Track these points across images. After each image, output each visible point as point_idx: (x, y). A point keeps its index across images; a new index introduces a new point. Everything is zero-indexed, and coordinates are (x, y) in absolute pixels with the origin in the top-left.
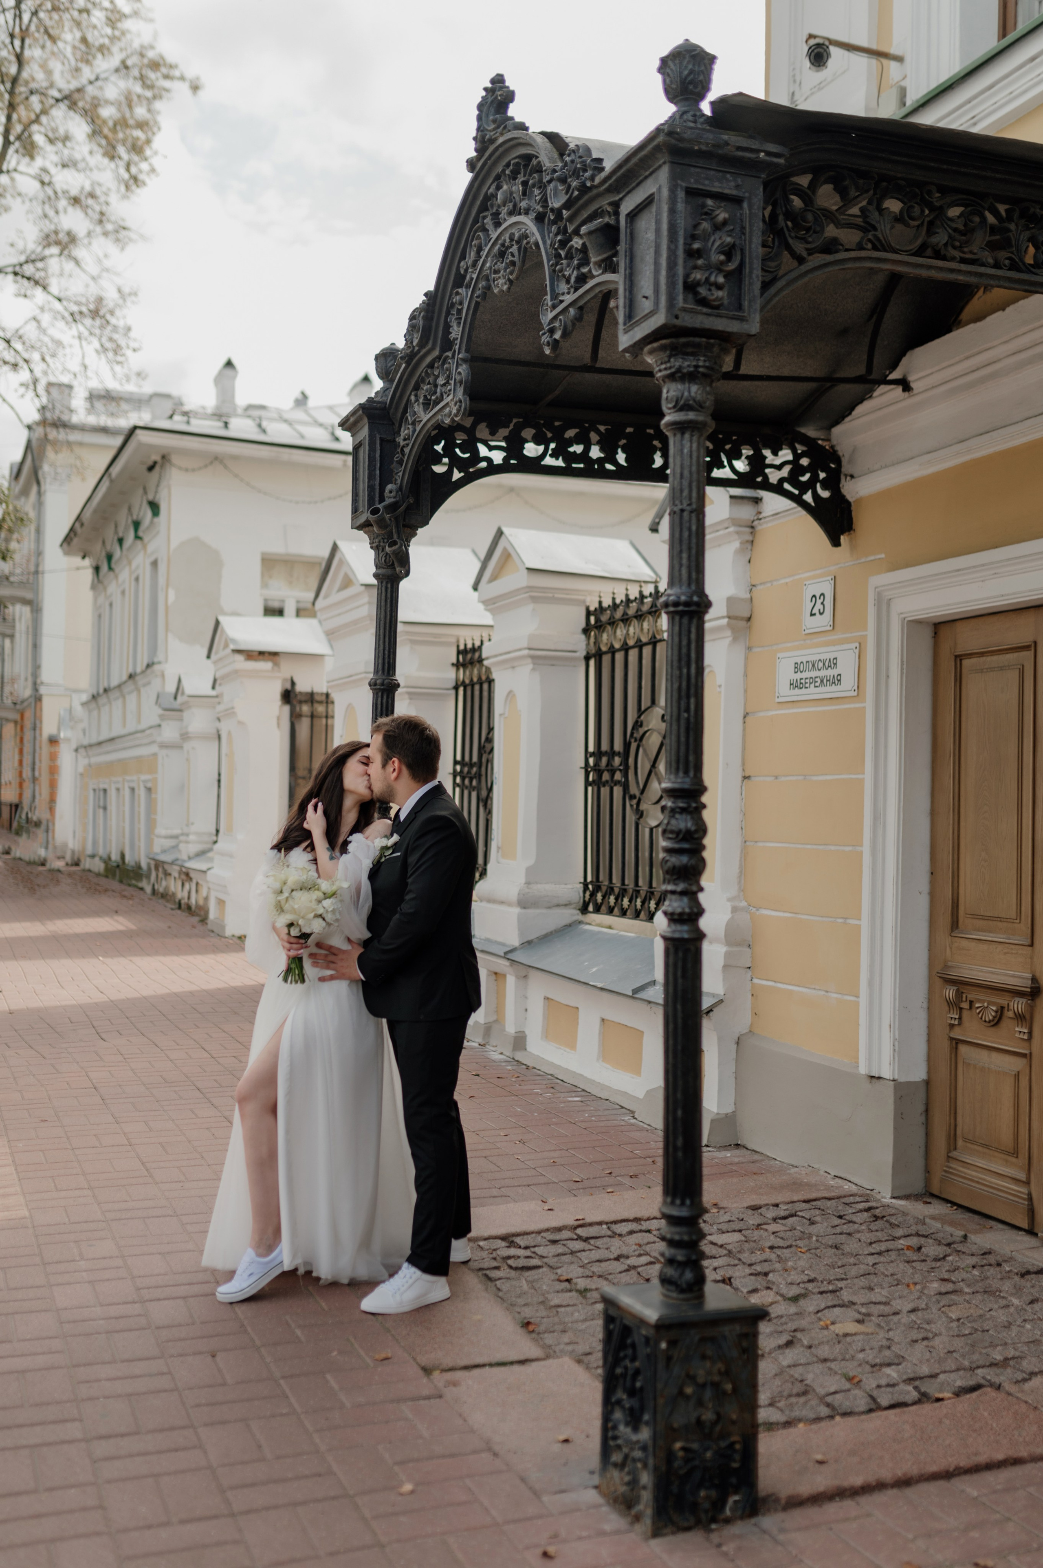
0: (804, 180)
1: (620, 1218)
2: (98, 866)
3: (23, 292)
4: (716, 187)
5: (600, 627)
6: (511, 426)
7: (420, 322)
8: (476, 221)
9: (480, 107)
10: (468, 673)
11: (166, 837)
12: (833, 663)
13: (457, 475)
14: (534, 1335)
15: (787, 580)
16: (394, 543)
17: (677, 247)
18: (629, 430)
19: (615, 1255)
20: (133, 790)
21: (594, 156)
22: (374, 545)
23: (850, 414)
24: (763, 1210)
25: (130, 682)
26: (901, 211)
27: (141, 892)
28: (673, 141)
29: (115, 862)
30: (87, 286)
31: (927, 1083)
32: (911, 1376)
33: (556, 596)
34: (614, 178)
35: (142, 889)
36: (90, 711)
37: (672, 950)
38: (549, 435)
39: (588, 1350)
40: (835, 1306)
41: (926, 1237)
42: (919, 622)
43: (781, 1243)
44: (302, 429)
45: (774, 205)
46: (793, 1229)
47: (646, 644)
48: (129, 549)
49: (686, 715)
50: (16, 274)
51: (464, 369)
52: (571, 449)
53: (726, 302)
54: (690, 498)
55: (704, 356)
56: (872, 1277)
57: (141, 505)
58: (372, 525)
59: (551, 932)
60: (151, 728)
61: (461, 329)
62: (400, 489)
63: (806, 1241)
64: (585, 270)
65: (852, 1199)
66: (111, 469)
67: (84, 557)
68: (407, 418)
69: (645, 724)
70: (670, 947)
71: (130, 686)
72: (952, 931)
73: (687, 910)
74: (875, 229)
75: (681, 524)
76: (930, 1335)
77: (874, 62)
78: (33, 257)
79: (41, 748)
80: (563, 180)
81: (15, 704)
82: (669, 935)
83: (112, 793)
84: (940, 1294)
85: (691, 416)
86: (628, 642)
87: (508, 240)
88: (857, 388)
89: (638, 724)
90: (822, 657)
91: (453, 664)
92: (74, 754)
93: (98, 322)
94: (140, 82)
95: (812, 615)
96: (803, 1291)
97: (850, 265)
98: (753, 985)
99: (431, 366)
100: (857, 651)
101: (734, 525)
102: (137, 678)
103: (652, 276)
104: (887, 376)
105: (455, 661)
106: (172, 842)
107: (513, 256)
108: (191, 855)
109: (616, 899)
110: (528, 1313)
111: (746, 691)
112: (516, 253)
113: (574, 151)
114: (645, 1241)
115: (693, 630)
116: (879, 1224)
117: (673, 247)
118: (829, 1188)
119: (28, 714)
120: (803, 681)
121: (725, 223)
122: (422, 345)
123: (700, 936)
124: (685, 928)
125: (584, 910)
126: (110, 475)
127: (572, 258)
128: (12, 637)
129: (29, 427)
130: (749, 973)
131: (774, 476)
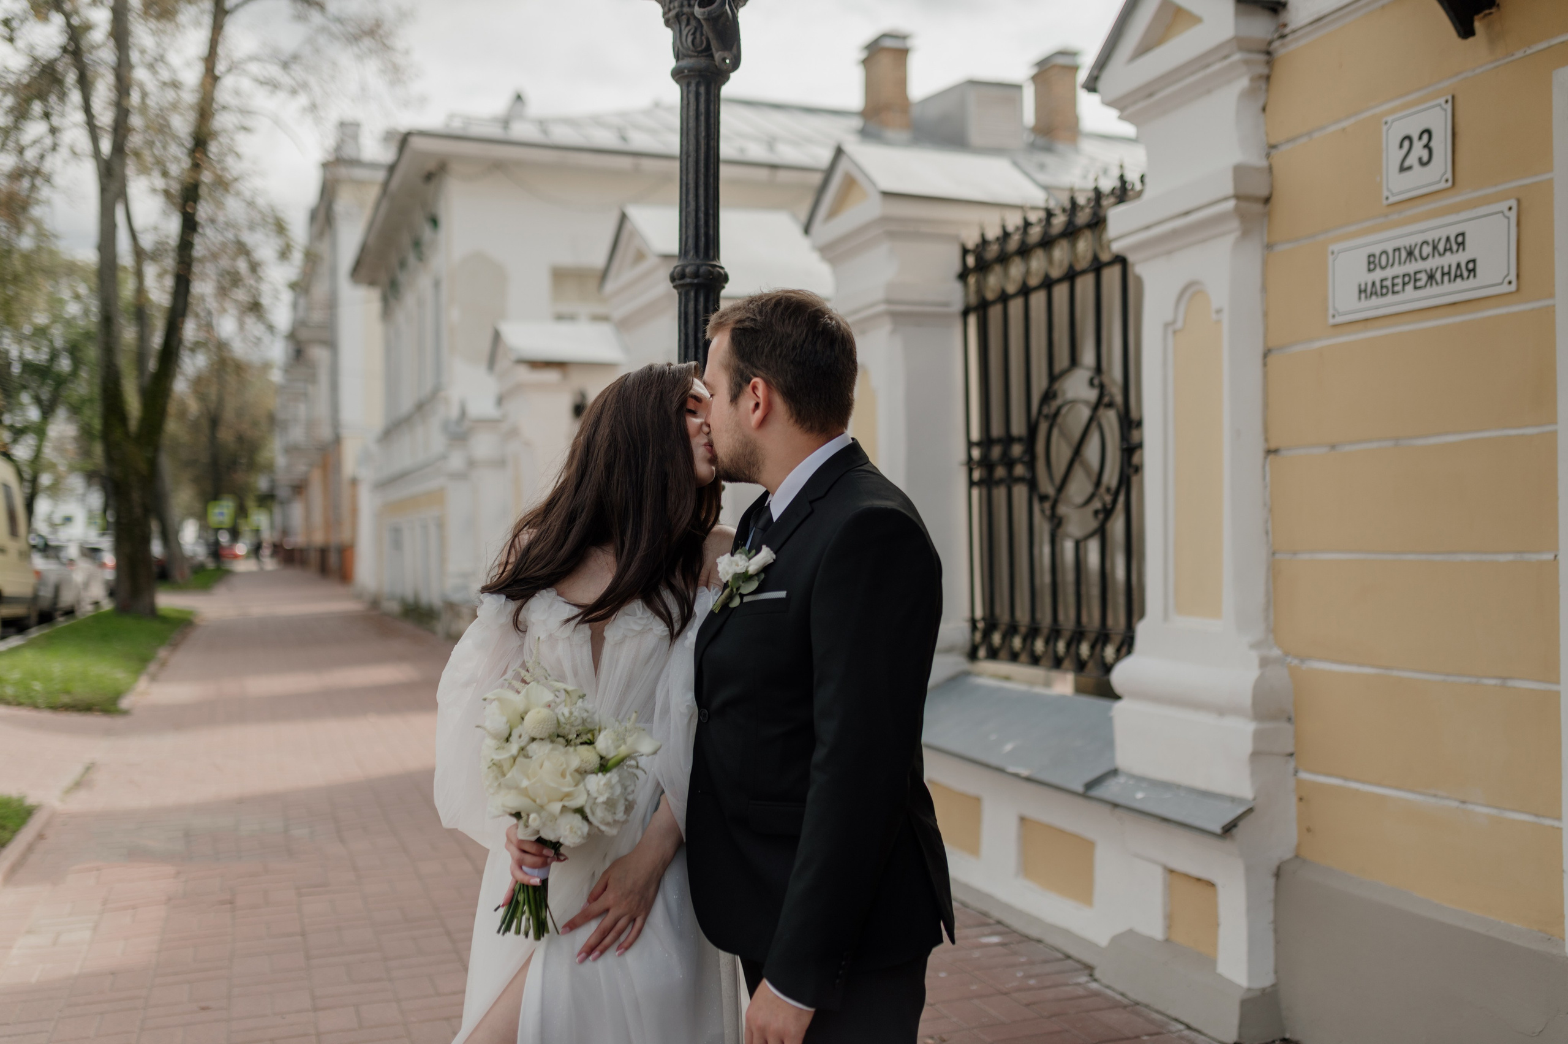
2: (394, 607)
5: (983, 267)
11: (456, 576)
12: (1457, 243)
15: (1344, 124)
20: (425, 525)
25: (418, 413)
27: (434, 635)
29: (411, 602)
33: (921, 229)
35: (434, 628)
36: (383, 448)
48: (412, 270)
57: (420, 221)
60: (438, 459)
67: (372, 287)
69: (1061, 394)
71: (418, 417)
79: (342, 491)
81: (320, 448)
83: (406, 532)
86: (1029, 282)
90: (1429, 237)
92: (371, 493)
95: (1403, 169)
98: (1300, 783)
100: (1514, 213)
101: (1241, 49)
102: (424, 408)
106: (463, 582)
109: (1025, 642)
111: (1265, 315)
119: (331, 458)
120: (1388, 283)
125: (973, 655)
128: (315, 381)
129: (323, 167)
130: (1292, 764)
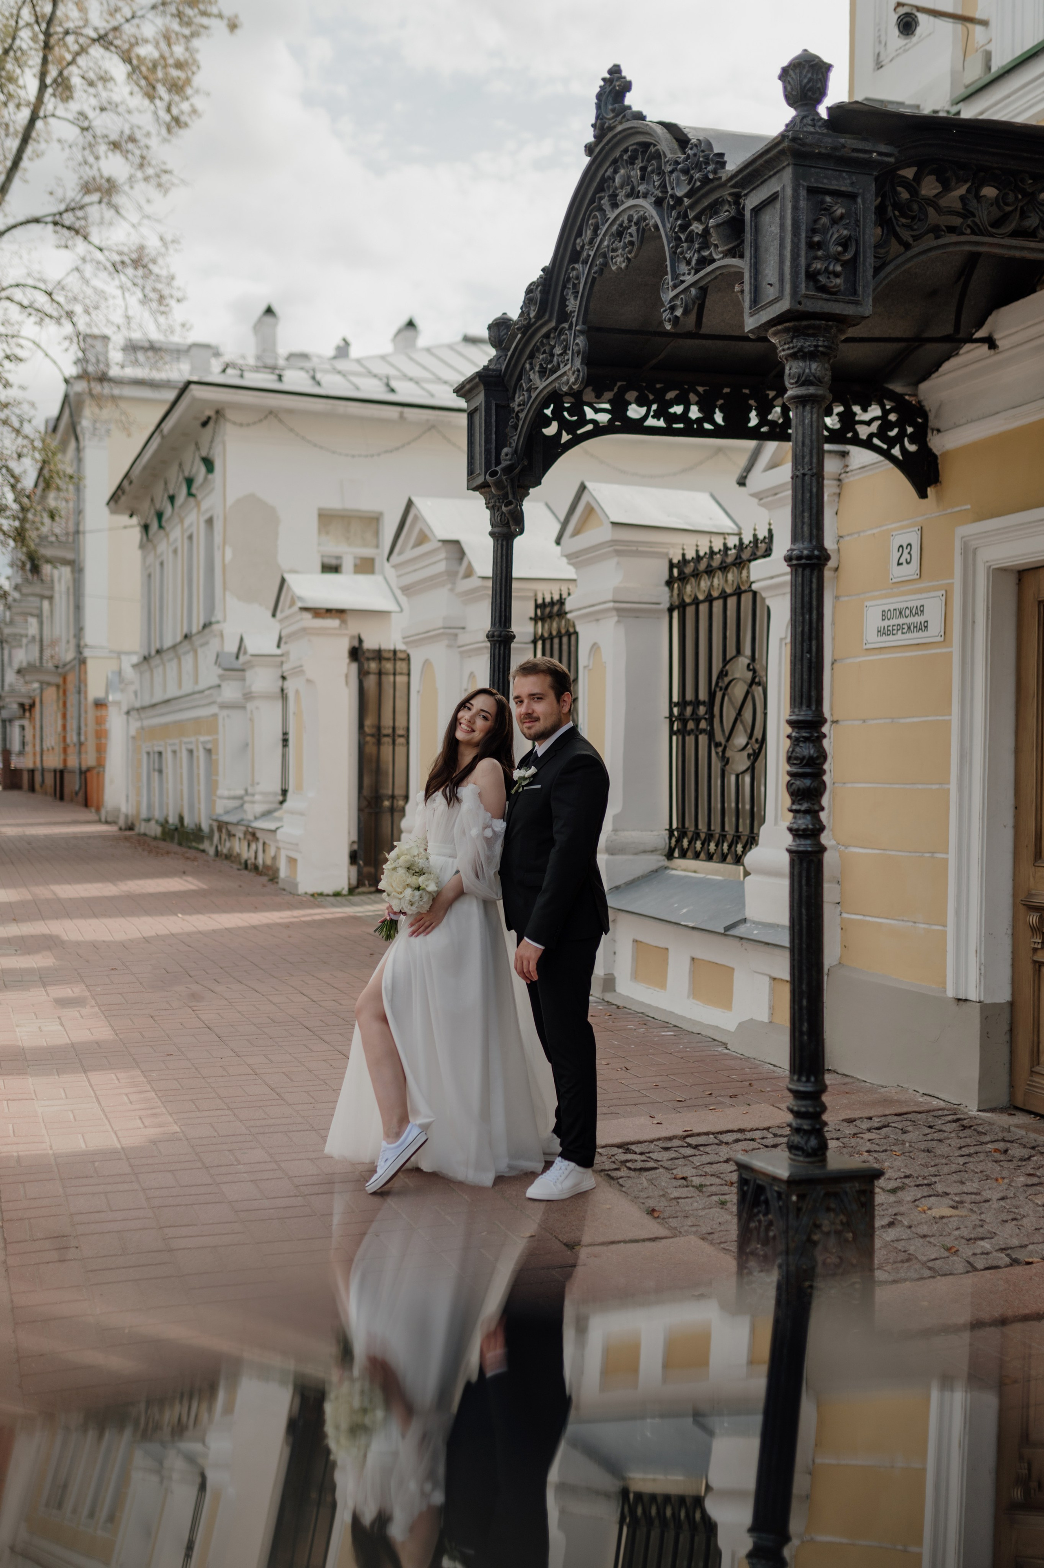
0: (909, 173)
1: (725, 1129)
2: (155, 830)
3: (63, 243)
4: (834, 185)
5: (683, 579)
6: (616, 390)
7: (538, 295)
8: (592, 201)
9: (599, 96)
10: (546, 626)
11: (229, 798)
12: (920, 610)
13: (565, 437)
14: (659, 1220)
15: (875, 531)
16: (509, 503)
17: (799, 240)
18: (726, 390)
19: (725, 1158)
20: (191, 752)
21: (716, 151)
22: (490, 505)
23: (937, 370)
24: (858, 1123)
25: (186, 643)
26: (997, 198)
27: (203, 854)
28: (796, 146)
29: (173, 824)
30: (129, 234)
31: (1012, 1004)
32: (1003, 1246)
33: (640, 549)
34: (740, 177)
35: (203, 851)
36: (141, 673)
37: (797, 862)
38: (651, 397)
39: (710, 1230)
40: (930, 1196)
41: (1012, 1142)
42: (1004, 570)
43: (877, 1148)
44: (355, 379)
45: (884, 197)
46: (887, 1137)
47: (731, 595)
48: (181, 506)
49: (808, 656)
50: (55, 223)
51: (581, 340)
52: (672, 410)
53: (842, 288)
54: (811, 464)
55: (823, 336)
56: (963, 1173)
57: (193, 462)
58: (489, 486)
59: (638, 878)
60: (210, 688)
61: (578, 302)
62: (516, 452)
63: (901, 1147)
64: (706, 253)
65: (940, 1113)
66: (163, 425)
67: (131, 516)
68: (522, 384)
69: (730, 673)
70: (795, 859)
71: (186, 646)
72: (1036, 860)
73: (810, 826)
74: (974, 215)
75: (803, 487)
76: (1019, 1217)
77: (959, 27)
78: (73, 205)
79: (86, 712)
80: (686, 172)
81: (57, 667)
82: (794, 848)
83: (168, 756)
84: (1027, 1185)
85: (812, 390)
86: (712, 593)
87: (626, 221)
88: (945, 347)
89: (723, 674)
90: (909, 605)
91: (531, 619)
92: (125, 717)
93: (140, 272)
94: (178, 20)
95: (899, 564)
96: (900, 1185)
97: (951, 249)
98: (843, 919)
99: (547, 336)
100: (943, 599)
102: (194, 638)
103: (777, 265)
104: (974, 334)
105: (532, 615)
106: (236, 803)
107: (631, 235)
108: (258, 815)
109: (703, 844)
110: (651, 1203)
112: (635, 234)
113: (696, 146)
114: (751, 1148)
115: (814, 580)
116: (967, 1132)
117: (796, 240)
118: (918, 1104)
119: (72, 678)
120: (890, 628)
121: (842, 217)
122: (538, 317)
123: (822, 849)
124: (808, 842)
125: (670, 856)
126: (161, 431)
127: (692, 241)
128: (51, 598)
129: (67, 381)
130: (839, 908)
131: (863, 432)
